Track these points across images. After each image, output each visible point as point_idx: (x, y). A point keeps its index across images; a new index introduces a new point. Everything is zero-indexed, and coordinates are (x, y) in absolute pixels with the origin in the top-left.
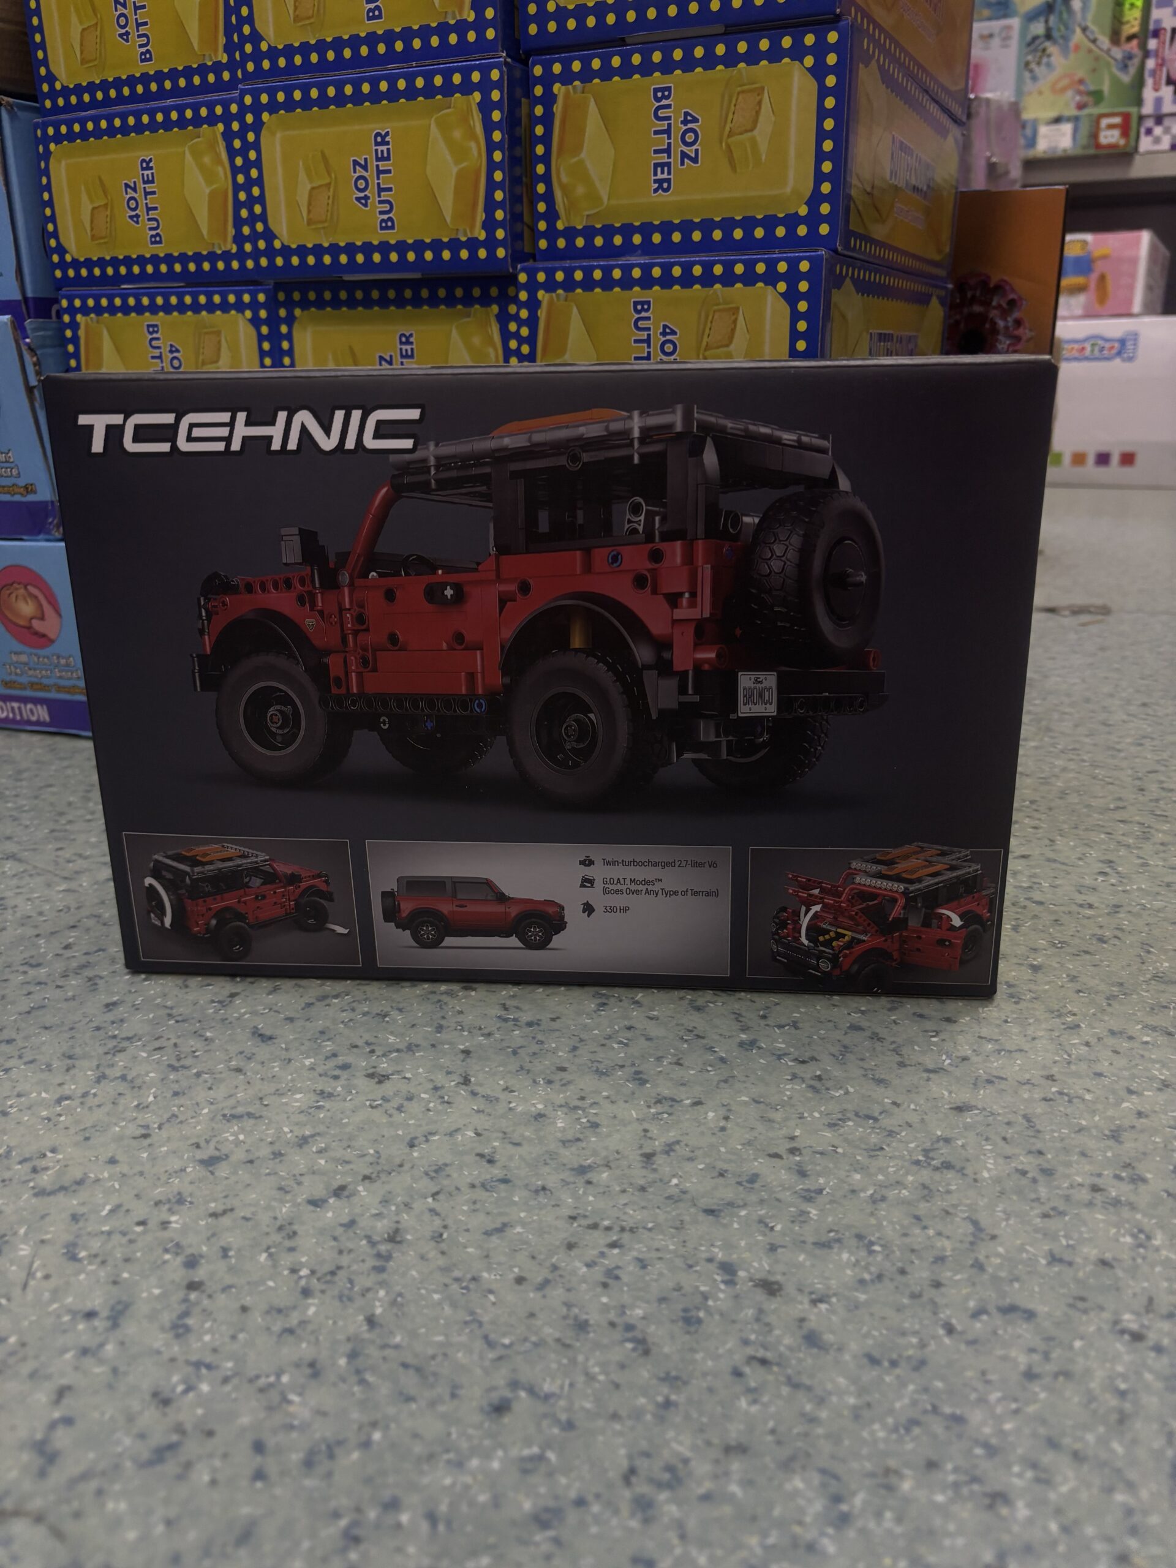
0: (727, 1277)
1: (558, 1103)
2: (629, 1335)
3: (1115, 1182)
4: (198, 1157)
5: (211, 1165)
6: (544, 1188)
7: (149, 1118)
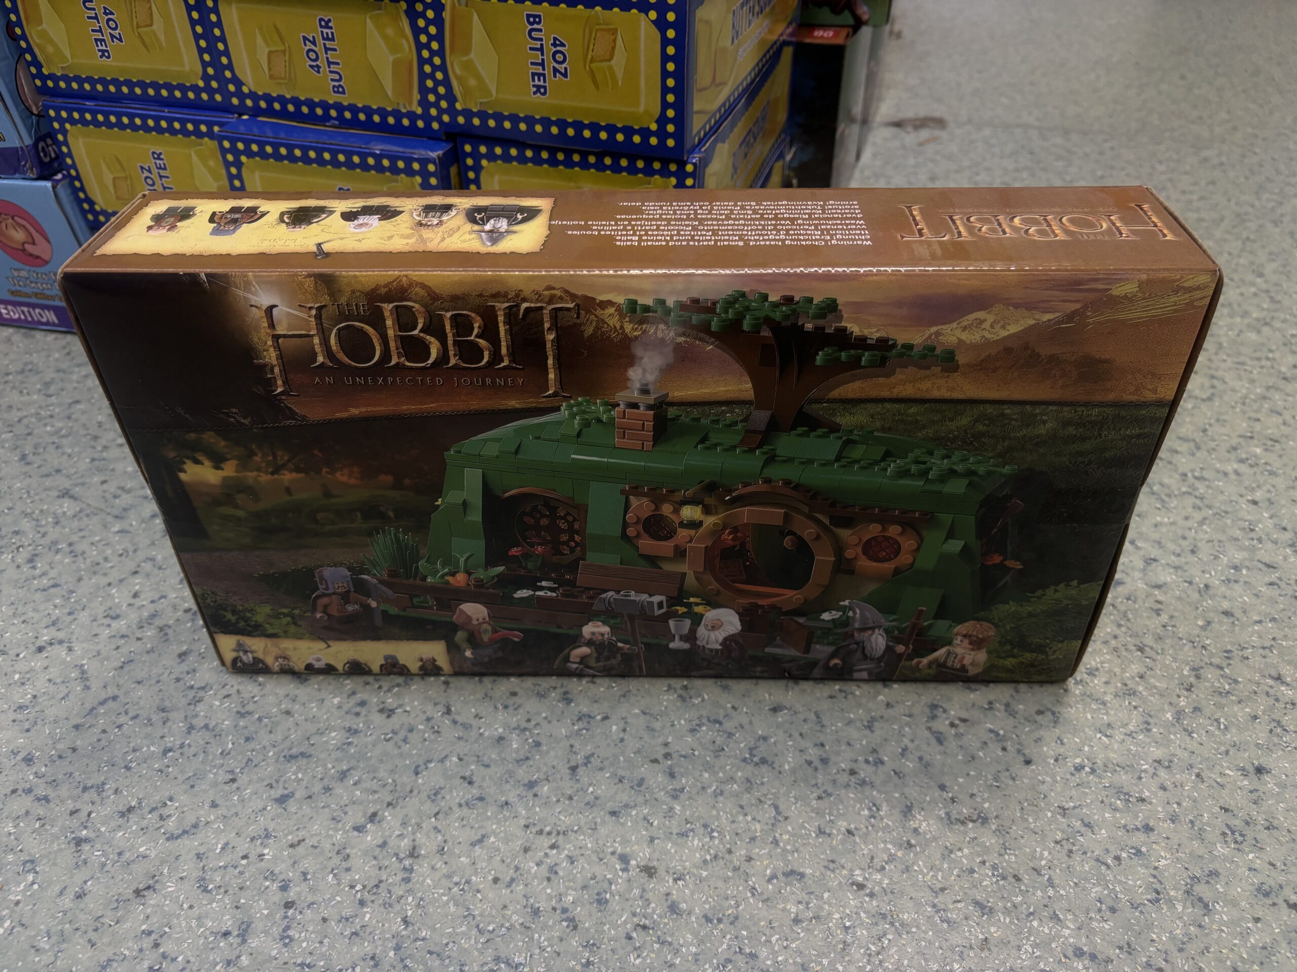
0: (624, 866)
1: (514, 725)
2: (565, 916)
3: (864, 766)
4: (273, 797)
5: (283, 802)
6: (507, 803)
7: (231, 763)
